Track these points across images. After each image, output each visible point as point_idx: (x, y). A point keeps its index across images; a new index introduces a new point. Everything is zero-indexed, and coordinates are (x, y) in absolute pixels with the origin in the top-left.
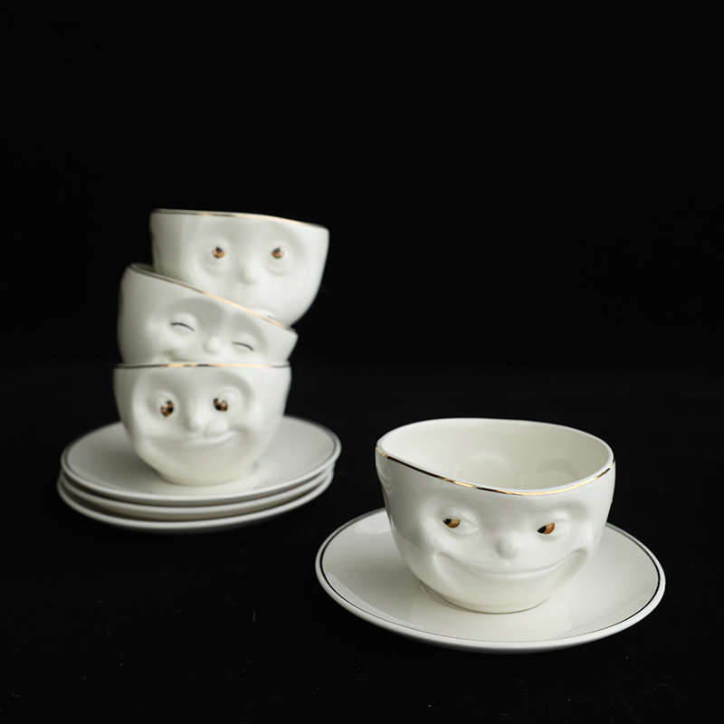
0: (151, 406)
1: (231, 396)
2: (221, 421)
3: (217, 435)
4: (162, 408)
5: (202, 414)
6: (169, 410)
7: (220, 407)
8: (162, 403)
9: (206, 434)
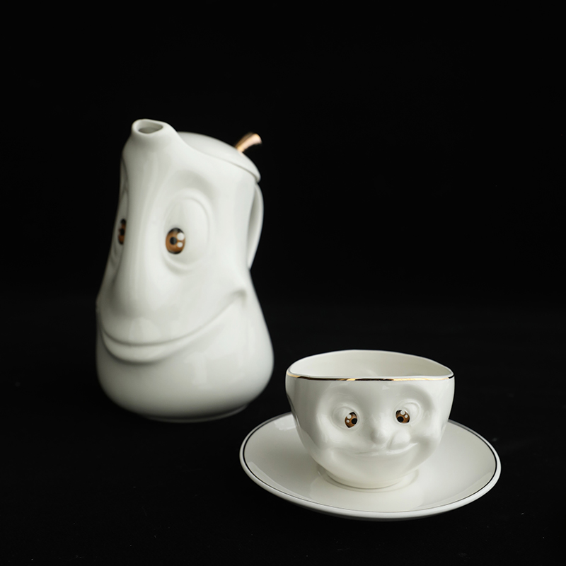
0: (335, 417)
1: (413, 408)
2: (404, 432)
3: (401, 446)
4: (346, 419)
5: (387, 426)
6: (352, 422)
7: (402, 418)
8: (346, 414)
9: (391, 446)
